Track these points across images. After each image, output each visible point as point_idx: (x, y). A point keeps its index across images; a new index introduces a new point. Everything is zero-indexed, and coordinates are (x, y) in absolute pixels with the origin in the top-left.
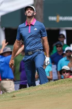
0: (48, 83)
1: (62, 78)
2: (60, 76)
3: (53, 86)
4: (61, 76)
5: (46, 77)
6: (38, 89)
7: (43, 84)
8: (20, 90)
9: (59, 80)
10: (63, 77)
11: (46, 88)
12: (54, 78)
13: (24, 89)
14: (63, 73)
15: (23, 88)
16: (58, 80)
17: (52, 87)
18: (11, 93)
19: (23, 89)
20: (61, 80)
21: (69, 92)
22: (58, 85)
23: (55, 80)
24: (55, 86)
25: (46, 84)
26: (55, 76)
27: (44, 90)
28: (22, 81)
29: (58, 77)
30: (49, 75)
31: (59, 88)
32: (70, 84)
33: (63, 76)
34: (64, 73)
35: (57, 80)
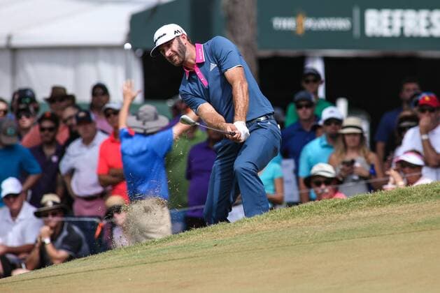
0: (270, 214)
1: (310, 200)
2: (305, 191)
3: (285, 222)
4: (309, 193)
5: (264, 195)
6: (242, 230)
7: (256, 216)
8: (189, 232)
9: (304, 205)
10: (313, 195)
11: (265, 227)
12: (287, 199)
13: (198, 229)
14: (313, 185)
15: (196, 227)
16: (301, 203)
17: (283, 224)
18: (161, 241)
19: (195, 231)
20: (310, 204)
21: (334, 241)
22: (299, 220)
23: (290, 204)
24: (291, 222)
25: (265, 214)
26: (291, 192)
27: (258, 233)
28: (194, 208)
29: (301, 195)
30: (275, 190)
31: (304, 227)
32: (335, 216)
33: (316, 192)
34: (319, 184)
35: (297, 204)
